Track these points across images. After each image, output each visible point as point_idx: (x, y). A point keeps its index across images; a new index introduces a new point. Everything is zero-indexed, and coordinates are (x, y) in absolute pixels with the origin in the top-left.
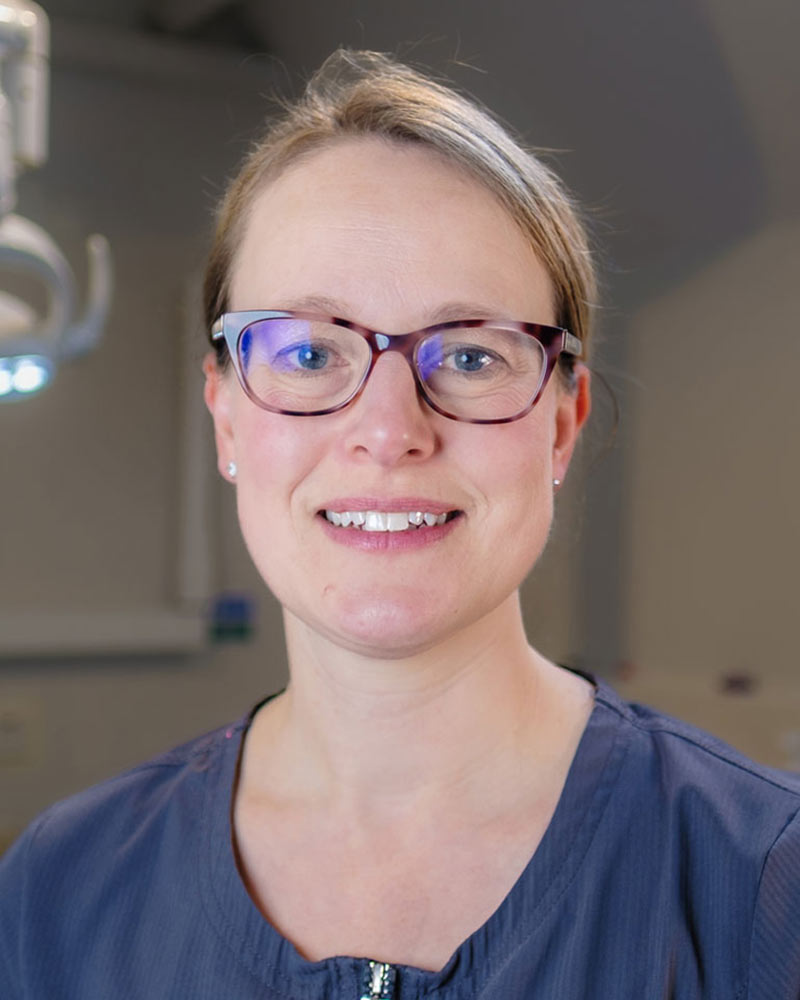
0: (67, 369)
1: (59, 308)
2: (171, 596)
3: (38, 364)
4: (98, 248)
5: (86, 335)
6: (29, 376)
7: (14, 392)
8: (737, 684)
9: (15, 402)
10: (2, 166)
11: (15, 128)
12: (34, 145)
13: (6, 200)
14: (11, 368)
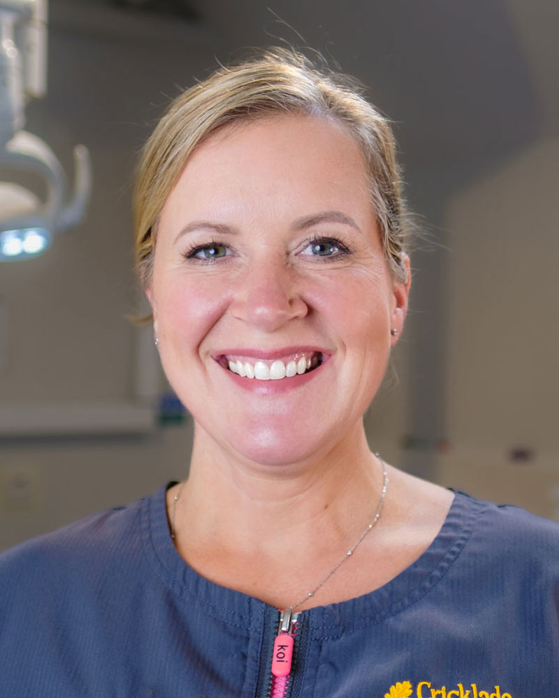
0: (61, 239)
1: (55, 195)
2: (131, 394)
3: (40, 234)
4: (81, 154)
5: (73, 214)
6: (34, 242)
7: (23, 253)
8: (520, 455)
9: (23, 261)
10: (15, 97)
11: (24, 71)
12: (37, 83)
13: (18, 120)
14: (21, 237)
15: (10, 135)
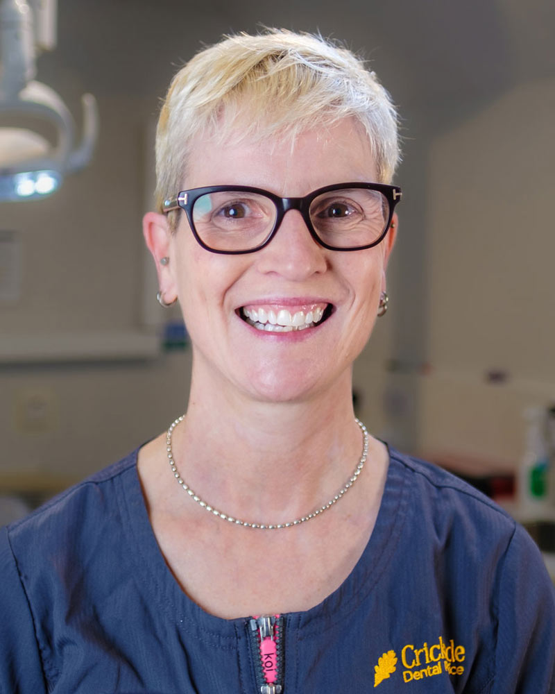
0: (70, 180)
1: (64, 140)
2: (138, 323)
3: (52, 176)
4: (89, 102)
5: (82, 157)
6: (45, 184)
7: (36, 194)
8: (497, 377)
9: (36, 201)
10: (27, 50)
11: (36, 25)
12: (48, 36)
13: (30, 72)
14: (34, 179)
15: (23, 85)
